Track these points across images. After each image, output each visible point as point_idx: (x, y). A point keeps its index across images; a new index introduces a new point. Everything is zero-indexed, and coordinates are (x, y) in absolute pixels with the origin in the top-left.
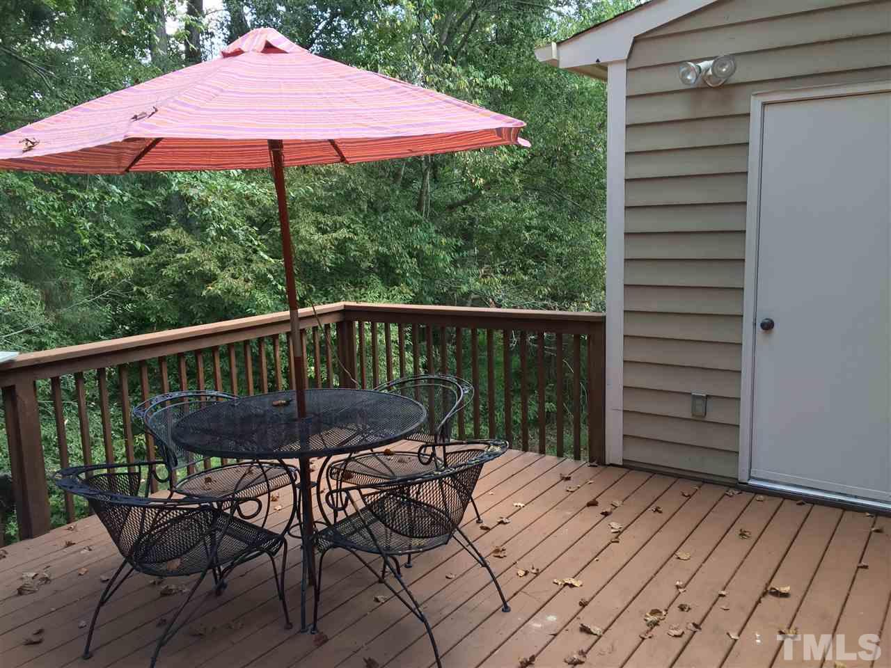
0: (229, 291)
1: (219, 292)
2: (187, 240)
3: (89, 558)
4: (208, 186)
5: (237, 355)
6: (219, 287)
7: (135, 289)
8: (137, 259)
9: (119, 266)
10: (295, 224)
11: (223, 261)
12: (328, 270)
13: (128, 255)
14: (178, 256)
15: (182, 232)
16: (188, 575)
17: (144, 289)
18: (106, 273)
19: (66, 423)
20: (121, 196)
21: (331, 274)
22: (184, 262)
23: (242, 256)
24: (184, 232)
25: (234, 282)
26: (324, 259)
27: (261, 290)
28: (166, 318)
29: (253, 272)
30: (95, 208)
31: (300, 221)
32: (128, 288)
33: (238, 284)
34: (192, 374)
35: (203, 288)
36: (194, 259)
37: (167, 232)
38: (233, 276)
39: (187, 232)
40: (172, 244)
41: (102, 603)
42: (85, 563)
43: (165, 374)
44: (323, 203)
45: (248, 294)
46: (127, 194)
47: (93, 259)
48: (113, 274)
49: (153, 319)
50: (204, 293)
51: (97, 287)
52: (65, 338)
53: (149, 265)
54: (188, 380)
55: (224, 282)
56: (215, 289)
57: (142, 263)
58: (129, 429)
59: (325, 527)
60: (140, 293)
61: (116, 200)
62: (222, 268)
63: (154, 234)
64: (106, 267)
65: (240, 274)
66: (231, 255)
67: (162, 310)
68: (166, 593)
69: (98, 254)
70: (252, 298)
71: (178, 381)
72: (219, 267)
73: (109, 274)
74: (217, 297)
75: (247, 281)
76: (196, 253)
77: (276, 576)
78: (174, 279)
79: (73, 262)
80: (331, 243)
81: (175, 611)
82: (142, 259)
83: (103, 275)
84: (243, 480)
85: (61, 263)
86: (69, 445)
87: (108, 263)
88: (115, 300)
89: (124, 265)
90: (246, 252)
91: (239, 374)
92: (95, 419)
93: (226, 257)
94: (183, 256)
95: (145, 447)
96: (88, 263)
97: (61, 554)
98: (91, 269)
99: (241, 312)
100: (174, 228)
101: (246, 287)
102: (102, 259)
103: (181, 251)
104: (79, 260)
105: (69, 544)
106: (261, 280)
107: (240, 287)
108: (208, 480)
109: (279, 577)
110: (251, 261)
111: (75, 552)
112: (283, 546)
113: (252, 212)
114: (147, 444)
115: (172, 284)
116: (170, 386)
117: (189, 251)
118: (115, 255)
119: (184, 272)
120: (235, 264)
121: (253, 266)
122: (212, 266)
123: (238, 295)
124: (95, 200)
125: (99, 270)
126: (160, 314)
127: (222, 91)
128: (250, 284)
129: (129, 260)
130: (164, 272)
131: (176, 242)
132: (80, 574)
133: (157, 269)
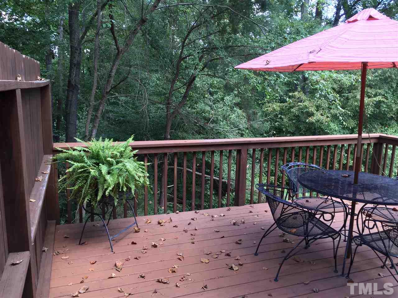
0: (318, 121)
1: (314, 121)
2: (303, 97)
3: (257, 219)
4: (321, 75)
5: (317, 150)
6: (314, 119)
7: (279, 116)
8: (282, 104)
9: (274, 106)
10: (355, 93)
11: (318, 108)
12: (369, 116)
13: (279, 102)
14: (299, 104)
15: (302, 94)
16: (299, 236)
17: (283, 117)
18: (269, 109)
19: (247, 167)
20: (284, 79)
21: (370, 118)
22: (301, 107)
23: (327, 106)
24: (303, 94)
25: (322, 117)
26: (368, 110)
27: (334, 122)
28: (289, 130)
29: (331, 113)
30: (274, 83)
31: (358, 91)
32: (276, 116)
33: (324, 119)
34: (297, 156)
35: (307, 118)
36: (306, 105)
37: (296, 93)
38: (322, 115)
39: (304, 94)
40: (297, 99)
41: (264, 237)
42: (256, 220)
43: (286, 153)
44: (372, 83)
45: (327, 123)
46: (287, 78)
47: (265, 103)
48: (272, 110)
49: (284, 130)
50: (307, 121)
51: (266, 114)
52: (250, 133)
53: (286, 107)
54: (295, 157)
55: (318, 116)
56: (312, 119)
57: (284, 106)
58: (269, 173)
59: (358, 235)
60: (281, 118)
61: (282, 81)
62: (317, 111)
63: (290, 94)
64: (269, 106)
65: (325, 114)
66: (322, 105)
67: (288, 126)
68: (285, 241)
69: (267, 101)
70: (329, 126)
71: (291, 157)
72: (316, 110)
73: (270, 109)
74: (312, 123)
75: (328, 117)
76: (307, 103)
77: (334, 248)
78: (295, 113)
79: (258, 103)
80: (373, 102)
81: (292, 249)
82: (284, 104)
83: (268, 110)
84: (321, 205)
85: (253, 103)
86: (247, 175)
87: (270, 104)
88: (272, 120)
89: (276, 106)
90: (329, 104)
91: (317, 159)
92: (257, 167)
93: (319, 106)
94: (301, 104)
95: (273, 182)
96: (263, 104)
97: (247, 214)
98: (264, 107)
99: (322, 131)
100: (299, 92)
101: (327, 120)
102: (269, 103)
103: (301, 102)
104: (260, 102)
105: (251, 212)
106: (335, 117)
107: (324, 120)
108: (307, 201)
109: (335, 249)
110: (331, 108)
111: (253, 215)
112: (339, 237)
113: (335, 86)
114: (275, 181)
115: (294, 116)
116: (287, 159)
117: (303, 102)
118: (274, 102)
119: (300, 111)
120: (323, 109)
121: (332, 111)
122: (312, 109)
123: (323, 124)
124: (274, 80)
125: (266, 107)
126: (287, 128)
127: (348, 40)
128: (328, 119)
129: (279, 104)
130: (292, 110)
131: (298, 98)
132: (254, 224)
133: (289, 109)
